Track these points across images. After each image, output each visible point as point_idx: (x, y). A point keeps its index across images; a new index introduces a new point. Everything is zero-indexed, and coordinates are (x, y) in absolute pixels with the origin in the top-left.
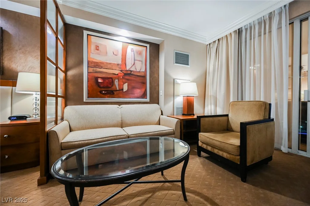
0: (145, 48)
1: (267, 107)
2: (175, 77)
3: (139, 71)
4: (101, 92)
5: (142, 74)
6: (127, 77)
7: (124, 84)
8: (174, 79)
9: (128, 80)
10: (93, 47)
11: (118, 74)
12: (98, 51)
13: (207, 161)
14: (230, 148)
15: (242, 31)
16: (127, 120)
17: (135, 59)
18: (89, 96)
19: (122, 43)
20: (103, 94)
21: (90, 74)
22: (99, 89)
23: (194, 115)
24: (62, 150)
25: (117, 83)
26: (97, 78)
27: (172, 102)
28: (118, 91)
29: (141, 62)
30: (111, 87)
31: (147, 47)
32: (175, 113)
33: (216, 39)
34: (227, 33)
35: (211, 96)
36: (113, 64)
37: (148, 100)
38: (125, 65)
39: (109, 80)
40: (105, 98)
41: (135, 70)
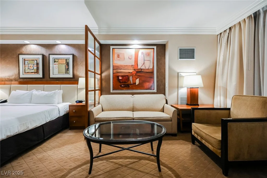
0: (153, 50)
3: (148, 68)
4: (121, 86)
5: (151, 71)
6: (138, 74)
7: (136, 79)
8: (178, 73)
9: (139, 76)
10: (116, 56)
11: (132, 73)
12: (119, 58)
13: (198, 149)
15: (260, 14)
16: (137, 106)
17: (145, 60)
18: (114, 89)
19: (135, 49)
20: (122, 87)
21: (114, 74)
22: (120, 84)
23: (198, 105)
24: (96, 122)
25: (132, 79)
26: (118, 77)
27: (176, 93)
28: (132, 85)
29: (149, 61)
30: (127, 82)
31: (154, 48)
32: (179, 103)
33: (228, 27)
34: (241, 19)
35: (220, 87)
36: (128, 65)
37: (155, 91)
38: (137, 65)
39: (126, 77)
40: (124, 90)
41: (145, 68)
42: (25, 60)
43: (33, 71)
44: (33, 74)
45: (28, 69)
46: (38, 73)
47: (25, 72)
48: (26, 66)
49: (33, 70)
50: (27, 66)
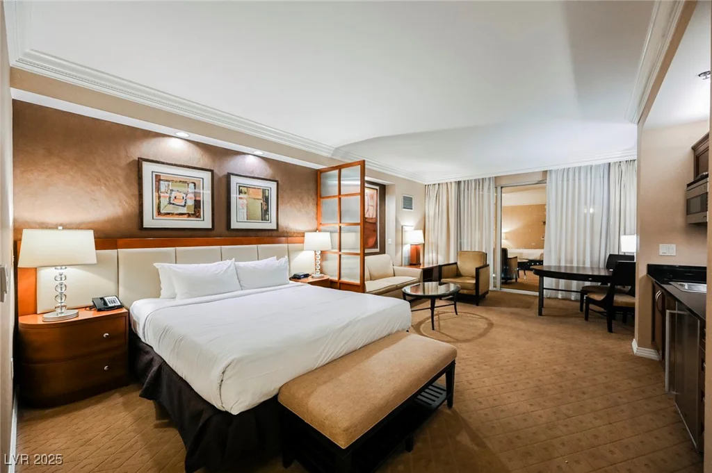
0: (377, 191)
1: (484, 256)
2: (403, 224)
3: (372, 217)
5: (374, 221)
8: (402, 227)
14: (470, 287)
15: (461, 183)
17: (369, 204)
23: (420, 264)
27: (401, 251)
29: (373, 207)
33: (437, 182)
34: (448, 181)
37: (378, 250)
41: (369, 217)
42: (158, 179)
43: (184, 210)
44: (185, 217)
45: (171, 203)
46: (198, 216)
47: (159, 213)
48: (162, 195)
49: (185, 208)
50: (164, 197)
